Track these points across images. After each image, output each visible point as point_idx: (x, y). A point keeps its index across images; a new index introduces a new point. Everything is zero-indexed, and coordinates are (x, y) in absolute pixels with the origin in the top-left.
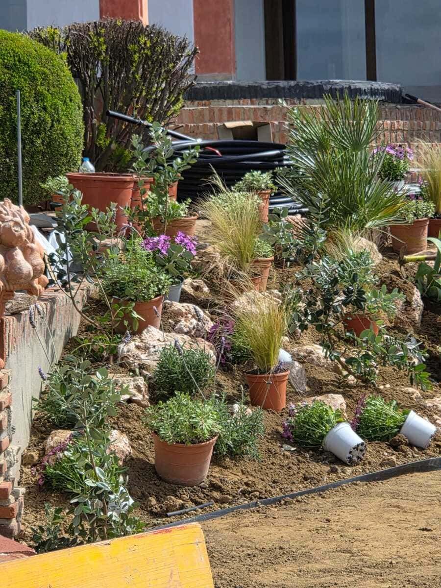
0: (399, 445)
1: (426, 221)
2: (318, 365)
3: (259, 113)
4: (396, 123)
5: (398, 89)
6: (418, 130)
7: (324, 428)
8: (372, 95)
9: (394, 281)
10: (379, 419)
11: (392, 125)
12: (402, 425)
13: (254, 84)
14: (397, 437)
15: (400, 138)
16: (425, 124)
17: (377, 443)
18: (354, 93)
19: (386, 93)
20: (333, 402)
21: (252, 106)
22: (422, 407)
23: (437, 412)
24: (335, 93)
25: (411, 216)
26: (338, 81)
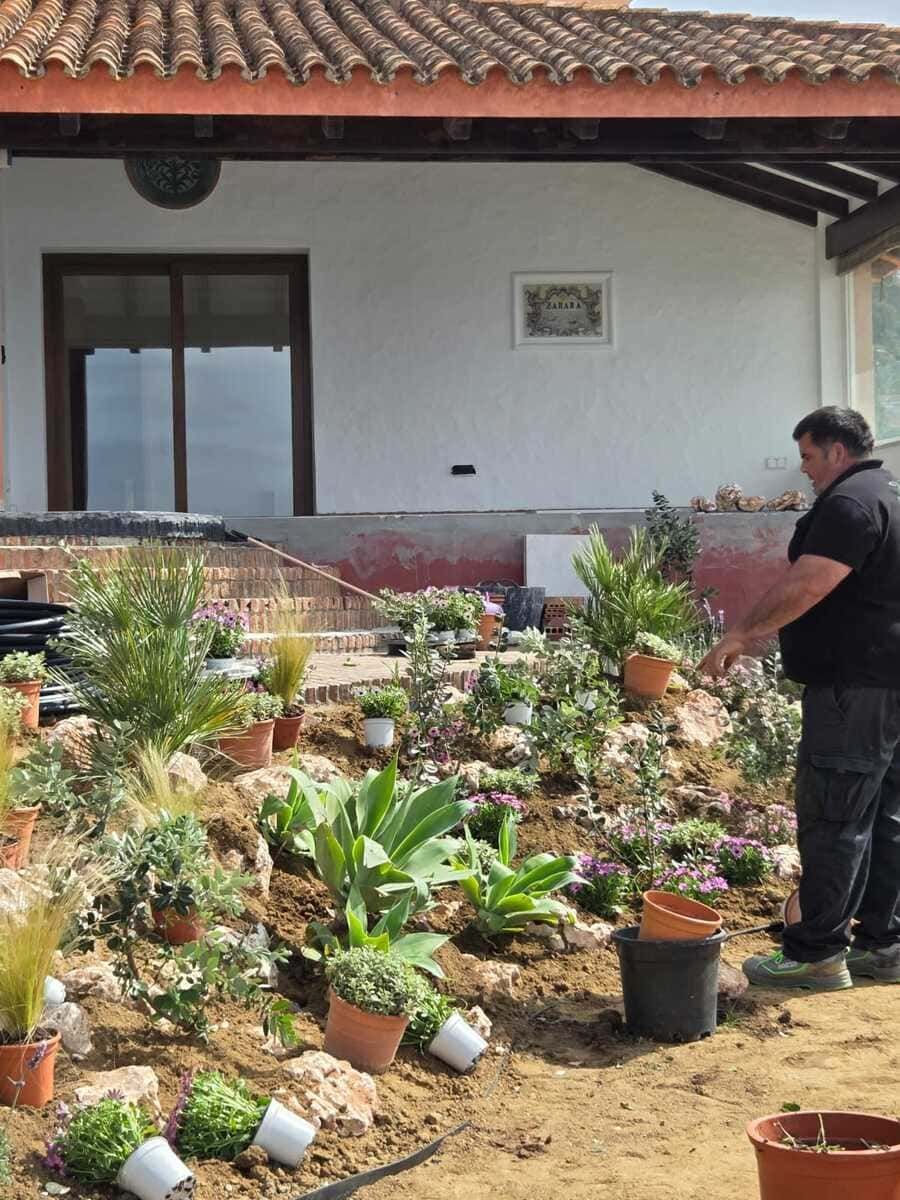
0: (253, 1166)
1: (272, 723)
2: (110, 1000)
3: (32, 557)
4: (220, 571)
5: (220, 523)
6: (250, 580)
7: (121, 1150)
8: (186, 532)
9: (228, 827)
10: (217, 1117)
11: (215, 573)
12: (258, 1127)
13: (25, 517)
14: (248, 1153)
15: (225, 590)
16: (258, 572)
17: (213, 1164)
18: (163, 529)
19: (204, 528)
20: (135, 1080)
21: (23, 548)
22: (287, 1076)
23: (311, 1083)
24: (138, 530)
25: (250, 717)
26: (141, 512)
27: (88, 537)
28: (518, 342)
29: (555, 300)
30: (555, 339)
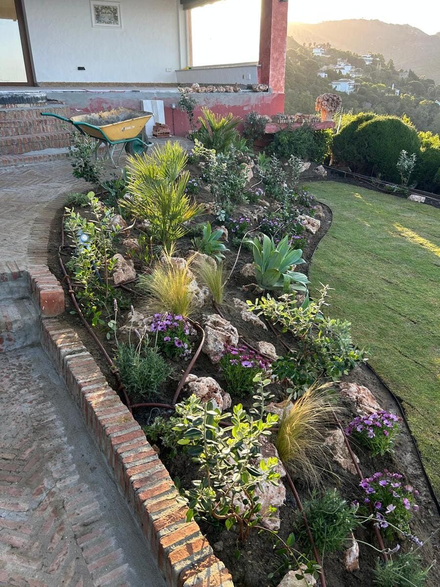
27: (14, 104)
28: (94, 25)
29: (104, 11)
30: (105, 25)
